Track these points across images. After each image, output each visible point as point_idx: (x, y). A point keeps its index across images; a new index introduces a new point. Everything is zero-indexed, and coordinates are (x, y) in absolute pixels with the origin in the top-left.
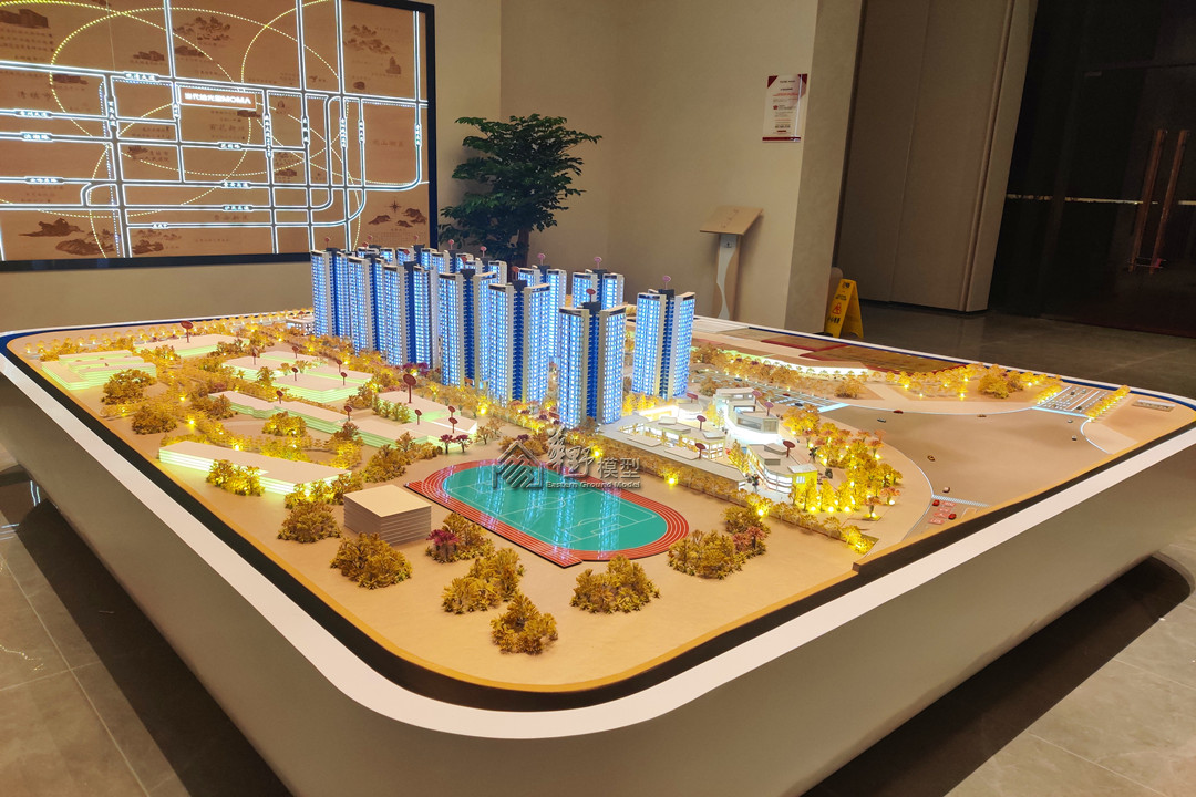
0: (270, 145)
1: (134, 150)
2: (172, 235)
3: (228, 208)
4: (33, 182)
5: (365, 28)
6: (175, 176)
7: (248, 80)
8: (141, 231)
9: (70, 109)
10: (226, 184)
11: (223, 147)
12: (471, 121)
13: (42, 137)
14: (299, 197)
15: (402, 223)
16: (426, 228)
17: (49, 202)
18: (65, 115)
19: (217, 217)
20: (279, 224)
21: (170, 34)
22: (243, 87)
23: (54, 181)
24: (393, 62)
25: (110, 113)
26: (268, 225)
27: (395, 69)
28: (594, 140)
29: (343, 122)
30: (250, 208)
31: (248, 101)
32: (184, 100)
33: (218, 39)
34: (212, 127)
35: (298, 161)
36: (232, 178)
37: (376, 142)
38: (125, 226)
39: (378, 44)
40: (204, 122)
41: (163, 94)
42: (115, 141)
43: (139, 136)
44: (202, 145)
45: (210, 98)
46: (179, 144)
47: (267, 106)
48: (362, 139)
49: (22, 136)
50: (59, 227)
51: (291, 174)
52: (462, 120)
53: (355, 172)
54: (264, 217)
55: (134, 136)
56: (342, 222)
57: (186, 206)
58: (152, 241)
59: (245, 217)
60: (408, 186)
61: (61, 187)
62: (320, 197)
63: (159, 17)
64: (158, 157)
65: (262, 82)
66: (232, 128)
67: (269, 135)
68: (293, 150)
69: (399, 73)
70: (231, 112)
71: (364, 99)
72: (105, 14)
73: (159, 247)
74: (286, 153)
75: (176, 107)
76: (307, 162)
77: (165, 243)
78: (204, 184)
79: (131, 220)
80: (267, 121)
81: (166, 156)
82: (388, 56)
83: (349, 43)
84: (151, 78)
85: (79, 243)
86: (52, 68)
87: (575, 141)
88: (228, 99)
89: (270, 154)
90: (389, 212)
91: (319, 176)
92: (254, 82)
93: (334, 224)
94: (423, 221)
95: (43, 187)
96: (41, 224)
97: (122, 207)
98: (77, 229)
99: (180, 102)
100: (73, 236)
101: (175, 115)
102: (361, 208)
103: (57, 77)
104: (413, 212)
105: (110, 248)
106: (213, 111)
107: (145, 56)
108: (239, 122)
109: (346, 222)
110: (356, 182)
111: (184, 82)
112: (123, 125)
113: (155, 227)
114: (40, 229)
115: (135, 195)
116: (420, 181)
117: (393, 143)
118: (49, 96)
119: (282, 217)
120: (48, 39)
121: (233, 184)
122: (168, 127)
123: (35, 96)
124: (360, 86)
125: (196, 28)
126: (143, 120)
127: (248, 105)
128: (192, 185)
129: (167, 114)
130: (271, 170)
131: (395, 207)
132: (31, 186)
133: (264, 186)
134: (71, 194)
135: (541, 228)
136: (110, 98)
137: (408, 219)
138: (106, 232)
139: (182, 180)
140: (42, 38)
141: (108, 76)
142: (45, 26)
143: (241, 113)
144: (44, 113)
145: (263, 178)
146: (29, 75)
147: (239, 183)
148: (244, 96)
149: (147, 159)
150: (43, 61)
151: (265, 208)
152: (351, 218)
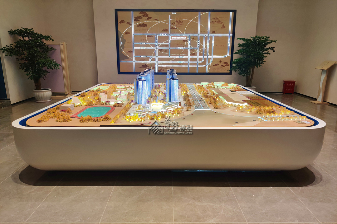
0: (190, 48)
1: (160, 50)
2: (167, 68)
3: (178, 62)
5: (216, 18)
6: (168, 55)
8: (160, 67)
9: (149, 42)
11: (179, 49)
12: (240, 39)
13: (143, 48)
14: (195, 60)
15: (222, 66)
16: (229, 67)
17: (144, 61)
19: (176, 64)
20: (190, 66)
21: (170, 25)
22: (185, 35)
23: (145, 57)
24: (223, 25)
25: (156, 43)
26: (187, 66)
27: (224, 27)
28: (275, 42)
29: (208, 41)
30: (184, 62)
31: (185, 38)
32: (171, 39)
33: (180, 25)
34: (177, 44)
35: (196, 51)
36: (180, 56)
37: (217, 46)
38: (157, 66)
39: (219, 21)
40: (175, 43)
41: (167, 38)
42: (157, 48)
44: (174, 48)
45: (177, 38)
46: (170, 48)
47: (190, 39)
48: (213, 45)
50: (145, 66)
51: (194, 54)
53: (210, 53)
54: (187, 64)
55: (161, 47)
56: (206, 65)
57: (170, 62)
58: (162, 69)
59: (182, 64)
60: (225, 56)
61: (146, 58)
62: (200, 59)
63: (168, 22)
65: (189, 33)
66: (181, 44)
67: (189, 45)
68: (195, 49)
69: (225, 28)
70: (181, 41)
71: (213, 35)
72: (158, 22)
73: (163, 70)
74: (193, 49)
75: (170, 40)
76: (198, 51)
77: (165, 70)
78: (174, 57)
79: (159, 65)
80: (189, 42)
81: (167, 51)
83: (212, 22)
84: (165, 35)
86: (147, 34)
88: (181, 38)
89: (189, 50)
90: (219, 63)
91: (201, 54)
92: (187, 33)
93: (204, 66)
94: (228, 65)
95: (143, 58)
97: (157, 62)
98: (148, 66)
99: (170, 39)
102: (211, 62)
103: (148, 36)
104: (226, 63)
106: (178, 41)
107: (164, 30)
108: (183, 43)
110: (210, 56)
111: (172, 35)
112: (159, 45)
113: (163, 66)
114: (142, 66)
115: (160, 59)
116: (228, 54)
117: (221, 46)
118: (146, 40)
119: (191, 64)
122: (168, 45)
123: (143, 40)
124: (214, 32)
125: (175, 23)
126: (163, 43)
127: (185, 39)
128: (171, 57)
129: (168, 42)
130: (189, 53)
131: (220, 62)
132: (141, 58)
133: (187, 57)
136: (157, 39)
137: (224, 65)
138: (153, 67)
139: (170, 56)
140: (146, 29)
141: (157, 35)
142: (147, 26)
143: (184, 41)
144: (145, 43)
145: (187, 55)
146: (143, 36)
147: (182, 57)
148: (185, 37)
149: (163, 52)
150: (145, 33)
151: (187, 62)
152: (208, 64)
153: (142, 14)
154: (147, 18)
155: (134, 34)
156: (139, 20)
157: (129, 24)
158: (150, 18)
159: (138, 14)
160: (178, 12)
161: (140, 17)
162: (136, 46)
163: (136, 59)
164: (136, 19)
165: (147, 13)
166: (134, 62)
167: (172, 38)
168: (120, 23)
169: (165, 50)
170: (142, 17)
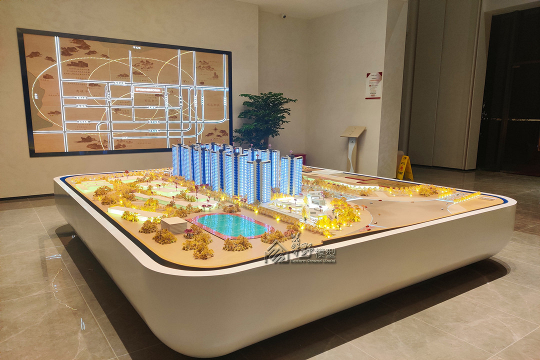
0: (167, 107)
1: (117, 110)
2: (129, 141)
3: (150, 131)
4: (80, 122)
5: (204, 62)
6: (131, 119)
7: (160, 82)
8: (118, 140)
9: (94, 96)
10: (150, 122)
11: (150, 108)
12: (246, 95)
13: (84, 106)
14: (178, 126)
15: (218, 136)
16: (228, 137)
17: (85, 130)
18: (92, 98)
19: (146, 134)
20: (170, 137)
21: (131, 67)
22: (157, 85)
23: (87, 122)
24: (215, 74)
25: (108, 97)
26: (166, 137)
27: (216, 76)
28: (295, 101)
29: (195, 97)
30: (159, 131)
31: (159, 90)
32: (135, 91)
33: (149, 68)
34: (146, 101)
35: (178, 112)
36: (152, 120)
37: (208, 104)
38: (112, 138)
39: (209, 67)
40: (143, 99)
41: (128, 89)
42: (110, 107)
43: (118, 105)
44: (141, 107)
45: (145, 90)
46: (133, 107)
47: (166, 92)
48: (203, 103)
49: (77, 106)
50: (88, 139)
51: (175, 118)
52: (242, 95)
53: (200, 116)
54: (164, 134)
55: (117, 105)
56: (195, 136)
57: (135, 131)
58: (122, 144)
59: (157, 134)
60: (221, 121)
61: (90, 124)
62: (186, 126)
63: (127, 61)
64: (125, 112)
65: (165, 83)
66: (153, 101)
67: (167, 103)
68: (176, 108)
69: (218, 78)
70: (152, 95)
71: (203, 88)
72: (108, 61)
73: (124, 146)
74: (173, 110)
75: (132, 94)
76: (181, 113)
77: (126, 144)
78: (142, 122)
79: (114, 136)
80: (166, 98)
81: (128, 112)
82: (213, 72)
83: (199, 67)
84: (124, 84)
85: (95, 145)
86: (89, 81)
87: (287, 102)
88: (152, 90)
89: (167, 110)
90: (214, 132)
91: (186, 118)
92: (162, 83)
93: (191, 136)
94: (227, 135)
95: (83, 124)
96: (82, 138)
97: (111, 131)
98: (94, 140)
99: (134, 92)
100: (93, 142)
101: (132, 97)
102: (202, 130)
103: (90, 85)
104: (223, 132)
105: (106, 147)
106: (146, 95)
107: (121, 75)
108: (156, 98)
110: (200, 120)
111: (136, 84)
112: (113, 101)
113: (123, 139)
114: (81, 140)
115: (117, 127)
116: (226, 119)
117: (215, 105)
118: (87, 91)
119: (171, 134)
120: (88, 71)
121: (153, 122)
122: (129, 101)
123: (82, 91)
124: (202, 83)
125: (141, 64)
126: (120, 99)
127: (159, 92)
128: (137, 122)
129: (129, 96)
130: (167, 116)
131: (216, 129)
132: (79, 124)
133: (164, 122)
134: (93, 127)
135: (273, 136)
136: (109, 91)
137: (221, 134)
138: (105, 141)
139: (134, 120)
140: (86, 71)
141: (108, 83)
142: (87, 66)
143: (156, 95)
144: (85, 97)
145: (164, 119)
146: (81, 84)
147: (155, 121)
148: (158, 88)
149: (121, 113)
150: (86, 79)
151: (165, 131)
152: (198, 134)
153: (77, 43)
154: (87, 51)
155: (61, 79)
156: (71, 55)
157: (51, 60)
158: (93, 52)
159: (69, 43)
160: (144, 47)
161: (73, 50)
162: (67, 101)
163: (70, 126)
164: (66, 52)
165: (88, 42)
166: (65, 132)
167: (137, 89)
168: (32, 55)
170: (78, 49)
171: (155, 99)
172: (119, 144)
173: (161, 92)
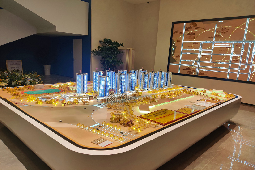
0: (232, 54)
1: (203, 56)
2: (206, 72)
3: (219, 68)
6: (209, 61)
7: (230, 40)
9: (195, 49)
10: (220, 63)
11: (221, 55)
13: (189, 53)
14: (237, 67)
17: (188, 64)
19: (216, 69)
20: (230, 72)
21: (215, 32)
22: (229, 42)
26: (227, 72)
29: (254, 48)
30: (224, 68)
31: (229, 45)
33: (225, 32)
34: (220, 51)
35: (239, 58)
38: (198, 69)
41: (211, 45)
42: (200, 54)
43: (205, 53)
44: (216, 54)
45: (221, 45)
46: (212, 54)
47: (233, 46)
50: (188, 69)
51: (236, 61)
54: (227, 70)
57: (210, 67)
59: (222, 70)
61: (190, 62)
62: (243, 67)
63: (214, 30)
64: (207, 57)
65: (234, 40)
67: (232, 52)
68: (238, 55)
70: (224, 47)
72: (204, 31)
73: (203, 74)
74: (236, 56)
75: (213, 47)
76: (241, 58)
78: (215, 62)
79: (200, 69)
84: (209, 42)
85: (190, 72)
86: (194, 42)
88: (224, 45)
89: (232, 56)
91: (244, 62)
92: (232, 40)
93: (245, 74)
95: (188, 62)
97: (199, 66)
98: (191, 69)
100: (190, 70)
102: (254, 70)
105: (195, 73)
106: (222, 47)
107: (209, 38)
109: (249, 74)
110: (254, 64)
111: (216, 42)
112: (202, 51)
113: (204, 70)
114: (185, 69)
115: (202, 64)
118: (192, 46)
122: (210, 51)
123: (190, 47)
125: (221, 31)
126: (206, 50)
127: (229, 46)
129: (211, 48)
130: (231, 60)
132: (186, 62)
133: (229, 63)
136: (201, 46)
138: (195, 70)
139: (211, 61)
140: (193, 37)
141: (202, 42)
142: (194, 35)
143: (227, 47)
144: (191, 49)
146: (190, 43)
147: (223, 63)
148: (228, 44)
149: (205, 57)
151: (228, 68)
153: (192, 24)
154: (196, 27)
155: (183, 42)
156: (189, 30)
157: (181, 33)
158: (198, 28)
159: (189, 25)
160: (225, 21)
161: (190, 28)
163: (182, 62)
164: (187, 29)
165: (197, 23)
166: (180, 65)
167: (216, 45)
168: (175, 33)
169: (208, 56)
170: (192, 27)
171: (225, 50)
172: (201, 72)
173: (230, 46)
